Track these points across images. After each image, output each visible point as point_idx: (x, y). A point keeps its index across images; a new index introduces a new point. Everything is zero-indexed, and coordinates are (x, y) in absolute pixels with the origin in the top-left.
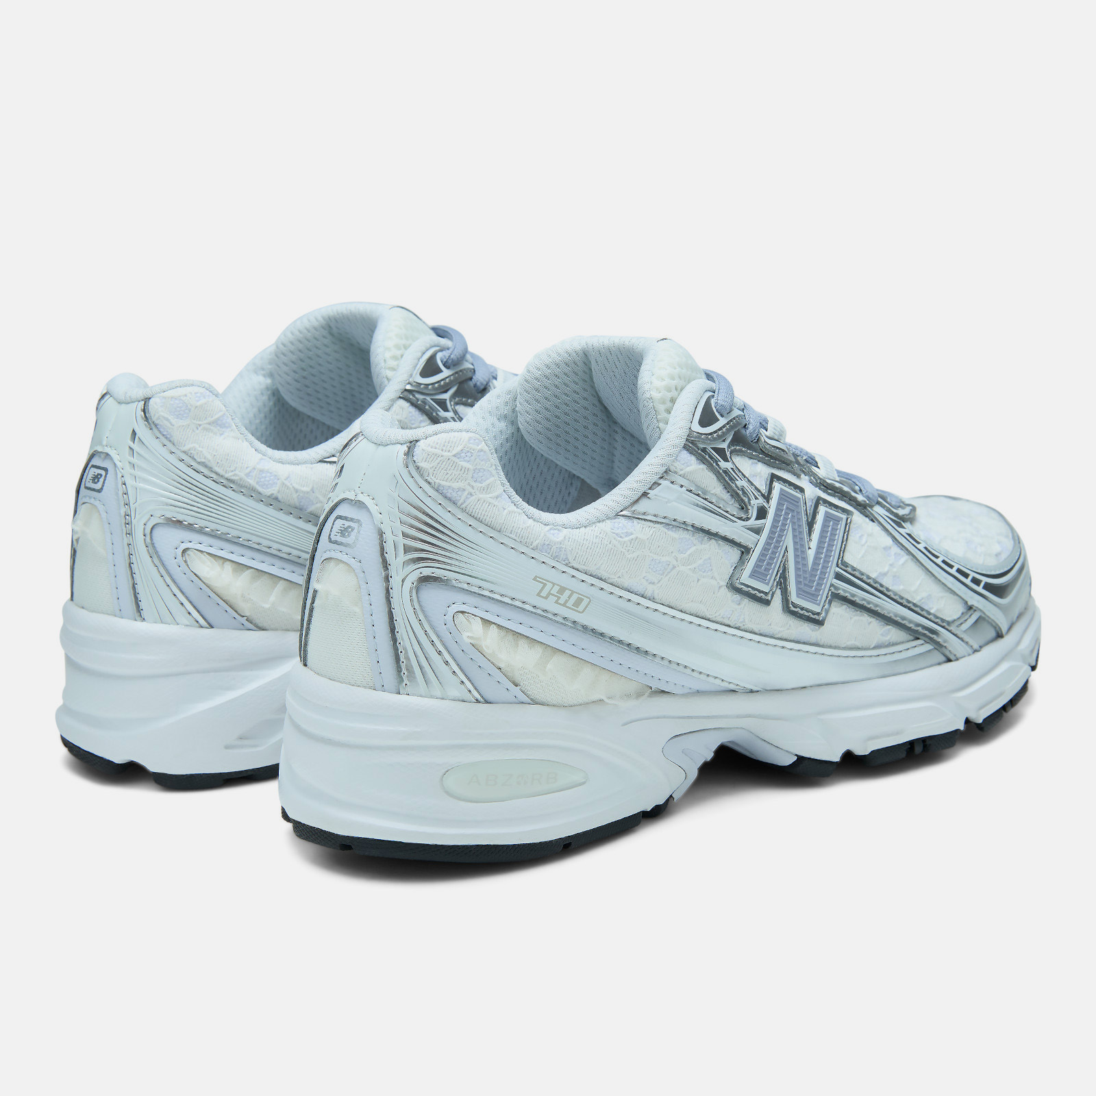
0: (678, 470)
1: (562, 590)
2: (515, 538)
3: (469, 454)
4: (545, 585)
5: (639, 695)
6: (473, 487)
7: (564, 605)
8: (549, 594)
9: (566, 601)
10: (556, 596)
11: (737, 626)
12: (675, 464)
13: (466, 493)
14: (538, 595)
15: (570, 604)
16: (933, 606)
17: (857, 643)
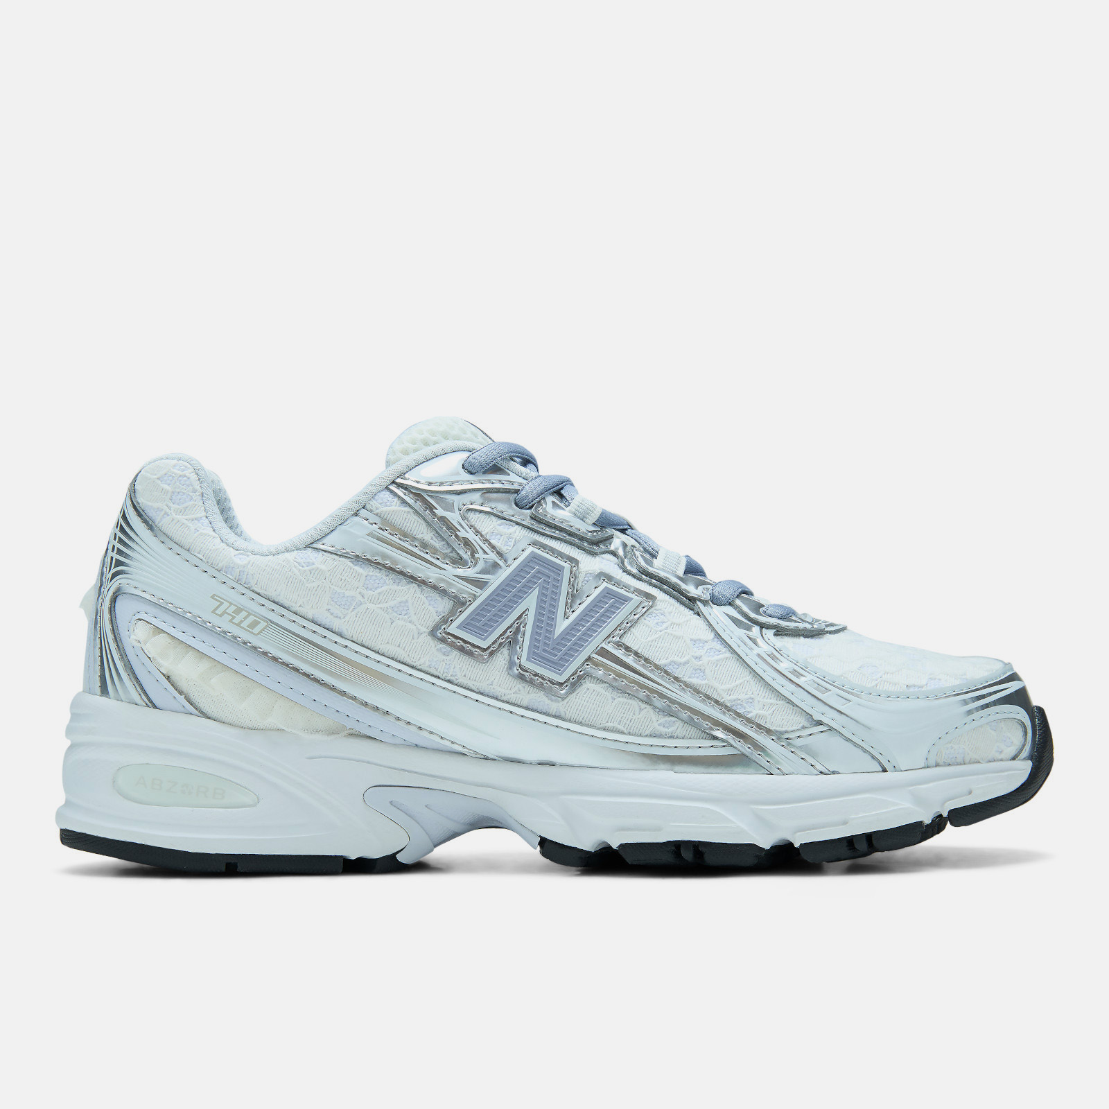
0: (374, 509)
1: (239, 610)
2: (202, 557)
3: (170, 478)
4: (222, 603)
5: (332, 732)
6: (170, 508)
7: (238, 625)
8: (225, 612)
9: (242, 621)
10: (231, 615)
11: (447, 678)
12: (371, 503)
13: (163, 512)
14: (214, 612)
15: (244, 625)
16: (753, 712)
17: (621, 727)
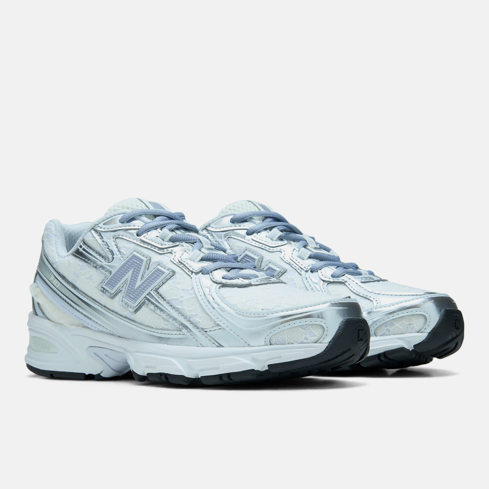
1: (55, 279)
9: (55, 283)
10: (52, 281)
12: (85, 237)
16: (196, 319)
17: (152, 326)
